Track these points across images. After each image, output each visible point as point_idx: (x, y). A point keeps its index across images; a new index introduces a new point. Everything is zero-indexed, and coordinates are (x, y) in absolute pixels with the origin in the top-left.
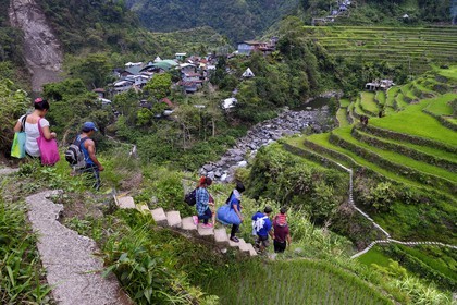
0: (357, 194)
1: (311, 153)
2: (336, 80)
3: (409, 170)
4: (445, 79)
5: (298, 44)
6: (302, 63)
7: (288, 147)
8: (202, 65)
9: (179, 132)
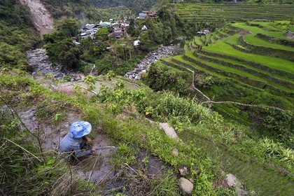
0: (196, 82)
1: (175, 64)
2: (184, 31)
3: (220, 70)
4: (234, 28)
5: (167, 13)
6: (169, 23)
7: (164, 62)
8: (123, 24)
9: (114, 57)
